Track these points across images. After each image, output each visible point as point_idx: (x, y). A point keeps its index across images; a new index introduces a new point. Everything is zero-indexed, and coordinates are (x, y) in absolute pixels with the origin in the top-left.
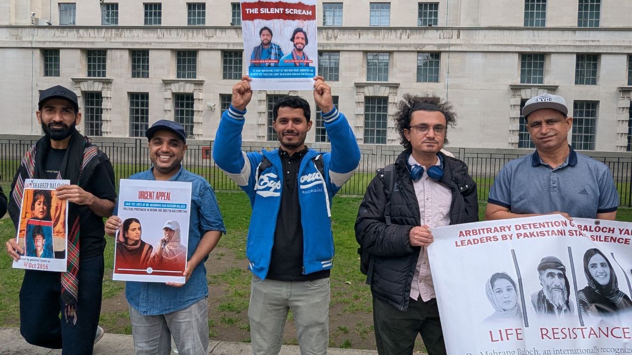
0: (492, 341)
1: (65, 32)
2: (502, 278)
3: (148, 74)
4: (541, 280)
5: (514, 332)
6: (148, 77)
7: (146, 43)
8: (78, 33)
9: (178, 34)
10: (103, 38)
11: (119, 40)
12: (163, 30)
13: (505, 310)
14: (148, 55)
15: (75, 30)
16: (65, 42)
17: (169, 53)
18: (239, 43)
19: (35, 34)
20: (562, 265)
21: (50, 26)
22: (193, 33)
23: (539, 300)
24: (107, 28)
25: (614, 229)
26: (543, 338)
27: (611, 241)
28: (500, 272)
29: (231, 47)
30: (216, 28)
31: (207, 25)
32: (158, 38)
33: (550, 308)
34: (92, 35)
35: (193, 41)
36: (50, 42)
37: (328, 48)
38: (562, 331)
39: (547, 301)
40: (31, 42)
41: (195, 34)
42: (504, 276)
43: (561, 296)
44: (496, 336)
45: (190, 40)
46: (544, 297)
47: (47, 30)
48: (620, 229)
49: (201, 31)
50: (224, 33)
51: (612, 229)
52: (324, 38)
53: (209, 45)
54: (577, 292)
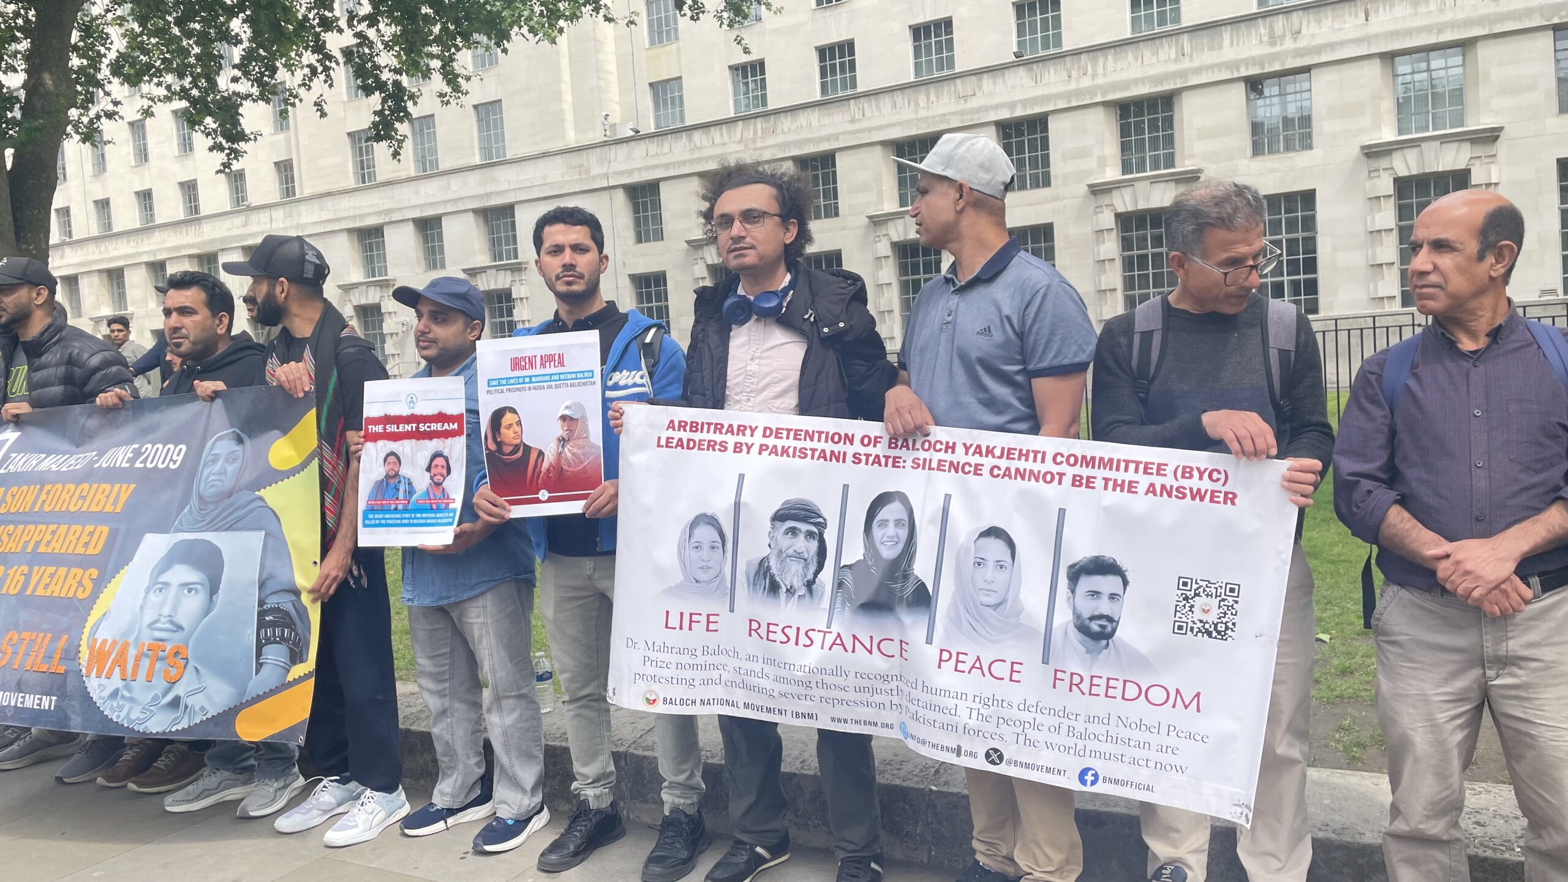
0: (667, 627)
1: (667, 143)
2: (708, 523)
3: (837, 208)
4: (772, 539)
5: (703, 619)
6: (837, 215)
7: (828, 138)
8: (690, 141)
9: (895, 105)
10: (740, 142)
11: (770, 141)
12: (862, 100)
13: (697, 581)
14: (834, 165)
15: (684, 134)
16: (667, 166)
17: (878, 151)
18: (1036, 98)
19: (613, 157)
20: (820, 517)
21: (638, 137)
22: (928, 96)
23: (757, 573)
24: (744, 119)
25: (954, 444)
26: (750, 635)
27: (949, 471)
28: (709, 512)
29: (1019, 113)
30: (979, 72)
31: (958, 69)
32: (853, 121)
33: (774, 588)
34: (718, 140)
35: (930, 113)
36: (639, 169)
37: (1276, 67)
38: (783, 630)
39: (772, 577)
40: (607, 176)
41: (933, 98)
42: (710, 520)
43: (800, 570)
44: (674, 621)
45: (923, 113)
46: (769, 568)
47: (633, 144)
48: (965, 445)
49: (946, 88)
50: (1000, 81)
51: (951, 444)
52: (1261, 41)
53: (966, 117)
54: (840, 568)
